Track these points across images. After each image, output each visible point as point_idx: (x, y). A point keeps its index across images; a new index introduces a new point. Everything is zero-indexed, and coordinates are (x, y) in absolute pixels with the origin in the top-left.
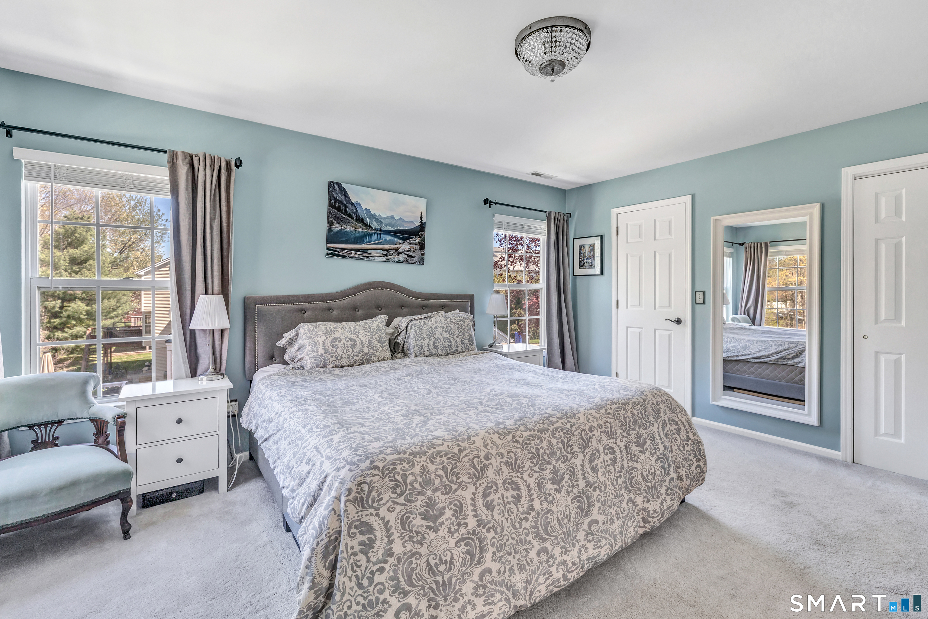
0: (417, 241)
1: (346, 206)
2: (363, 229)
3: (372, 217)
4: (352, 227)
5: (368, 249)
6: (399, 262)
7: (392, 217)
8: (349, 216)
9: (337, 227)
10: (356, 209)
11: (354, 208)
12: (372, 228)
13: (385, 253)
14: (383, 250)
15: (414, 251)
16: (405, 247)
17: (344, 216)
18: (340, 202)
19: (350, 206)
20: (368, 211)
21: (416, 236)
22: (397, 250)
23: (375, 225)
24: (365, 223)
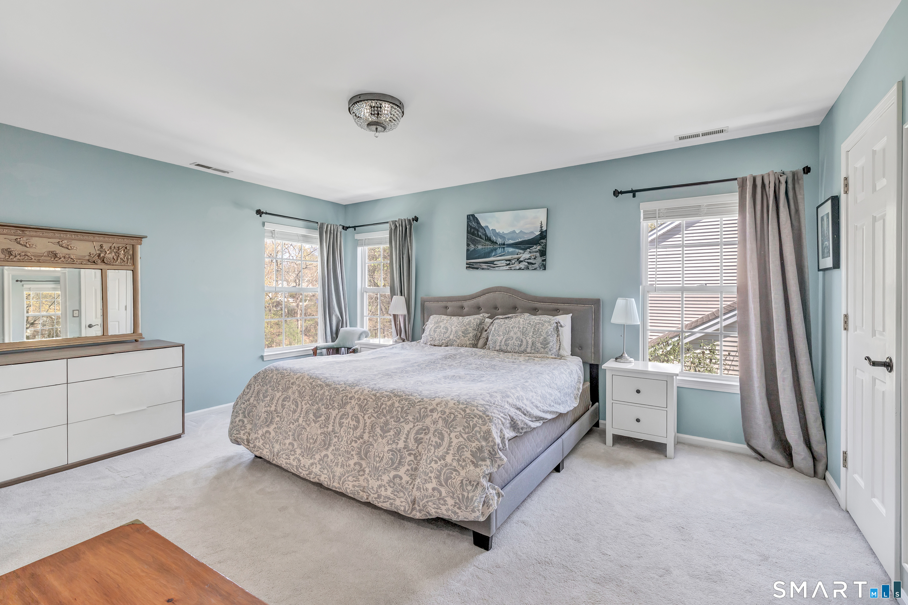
0: (537, 249)
1: (478, 231)
2: (490, 245)
3: (497, 234)
4: (483, 245)
5: (494, 261)
6: (520, 269)
7: (514, 232)
8: (481, 238)
9: (472, 247)
10: (485, 231)
11: (483, 231)
12: (497, 244)
13: (508, 262)
14: (506, 261)
15: (535, 259)
16: (525, 255)
17: (477, 238)
18: (474, 228)
19: (481, 230)
20: (494, 230)
21: (536, 244)
22: (518, 260)
23: (500, 241)
24: (492, 241)
